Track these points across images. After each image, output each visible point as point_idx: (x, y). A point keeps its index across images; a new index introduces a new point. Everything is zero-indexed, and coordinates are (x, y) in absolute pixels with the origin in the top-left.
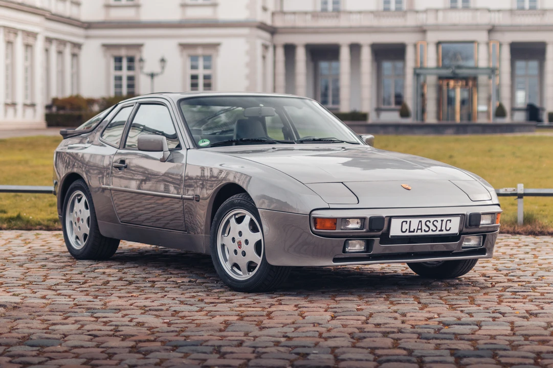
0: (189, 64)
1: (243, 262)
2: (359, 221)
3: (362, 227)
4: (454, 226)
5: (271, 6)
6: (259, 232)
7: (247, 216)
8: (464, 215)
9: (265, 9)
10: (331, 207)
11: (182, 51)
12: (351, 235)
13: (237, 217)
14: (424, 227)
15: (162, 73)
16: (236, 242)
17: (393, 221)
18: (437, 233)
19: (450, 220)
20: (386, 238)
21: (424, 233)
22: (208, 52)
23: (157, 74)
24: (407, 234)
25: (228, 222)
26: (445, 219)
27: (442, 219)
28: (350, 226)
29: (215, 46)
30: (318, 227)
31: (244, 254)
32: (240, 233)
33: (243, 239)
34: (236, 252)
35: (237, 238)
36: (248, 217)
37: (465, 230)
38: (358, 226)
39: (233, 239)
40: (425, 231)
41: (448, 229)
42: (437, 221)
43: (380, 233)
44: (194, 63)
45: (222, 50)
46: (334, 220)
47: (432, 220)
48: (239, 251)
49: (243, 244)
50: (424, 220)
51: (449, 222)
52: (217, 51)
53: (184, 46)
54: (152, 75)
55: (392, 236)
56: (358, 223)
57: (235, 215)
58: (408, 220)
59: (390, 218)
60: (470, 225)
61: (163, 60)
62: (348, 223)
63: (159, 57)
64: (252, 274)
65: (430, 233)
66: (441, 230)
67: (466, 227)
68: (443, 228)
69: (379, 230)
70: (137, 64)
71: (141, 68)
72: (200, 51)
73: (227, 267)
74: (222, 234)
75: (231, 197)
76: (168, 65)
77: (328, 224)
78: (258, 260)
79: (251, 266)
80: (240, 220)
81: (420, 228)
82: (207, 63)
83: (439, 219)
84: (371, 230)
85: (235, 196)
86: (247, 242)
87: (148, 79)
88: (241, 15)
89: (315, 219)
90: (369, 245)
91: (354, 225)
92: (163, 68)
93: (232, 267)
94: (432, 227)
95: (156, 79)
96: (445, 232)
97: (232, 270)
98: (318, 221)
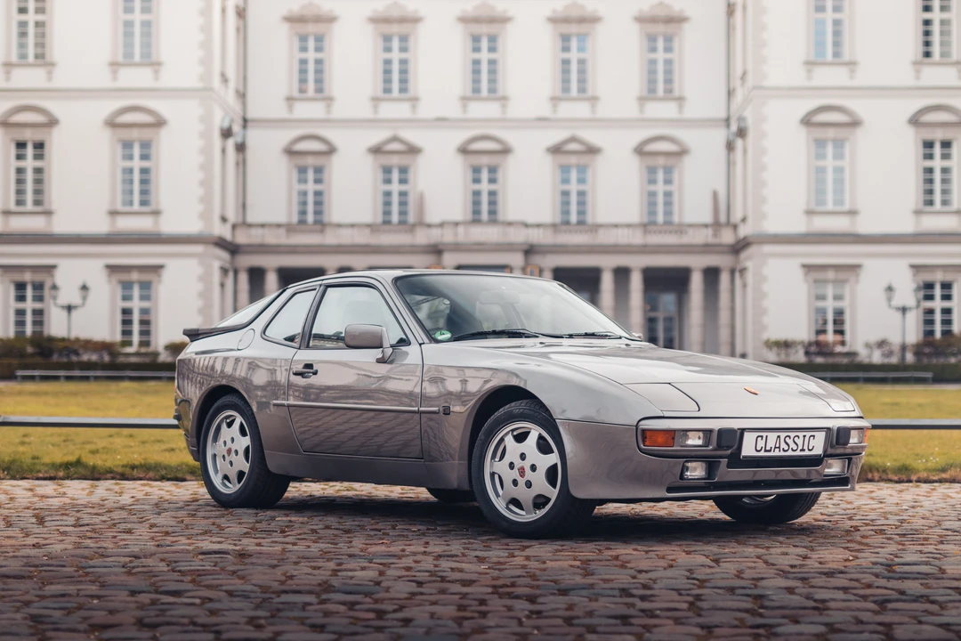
0: (119, 292)
1: (526, 496)
2: (701, 434)
3: (706, 444)
4: (817, 446)
5: (232, 216)
6: (553, 452)
7: (532, 431)
8: (829, 429)
9: (224, 220)
10: (666, 415)
11: (109, 276)
12: (693, 454)
13: (515, 433)
14: (783, 446)
15: (83, 304)
16: (516, 469)
17: (746, 435)
18: (798, 453)
20: (736, 460)
21: (782, 453)
22: (146, 277)
23: (76, 307)
24: (762, 453)
25: (502, 440)
26: (808, 434)
27: (805, 434)
28: (690, 442)
29: (157, 269)
30: (647, 443)
31: (529, 484)
32: (523, 457)
33: (527, 464)
34: (515, 483)
35: (518, 463)
36: (535, 433)
37: (830, 451)
38: (700, 442)
39: (512, 466)
40: (784, 450)
42: (798, 437)
43: (729, 452)
44: (127, 293)
45: (166, 275)
46: (671, 434)
47: (792, 434)
48: (521, 482)
49: (528, 470)
50: (783, 435)
51: (812, 438)
52: (159, 276)
53: (113, 269)
54: (69, 308)
55: (744, 457)
56: (699, 438)
57: (513, 431)
58: (764, 434)
59: (743, 431)
60: (837, 443)
61: (84, 288)
62: (687, 437)
63: (80, 283)
64: (540, 513)
65: (790, 453)
66: (803, 450)
67: (832, 447)
68: (806, 448)
69: (729, 447)
70: (47, 292)
71: (55, 298)
72: (135, 276)
73: (500, 505)
74: (492, 459)
75: (508, 406)
76: (92, 295)
77: (660, 439)
78: (553, 493)
79: (540, 501)
80: (521, 438)
81: (777, 446)
82: (145, 293)
83: (801, 434)
84: (719, 446)
85: (513, 404)
86: (533, 468)
87: (64, 313)
88: (193, 226)
89: (644, 431)
90: (711, 468)
91: (694, 441)
92: (84, 298)
93: (507, 505)
94: (793, 446)
95: (74, 313)
96: (807, 453)
97: (507, 508)
98: (648, 434)
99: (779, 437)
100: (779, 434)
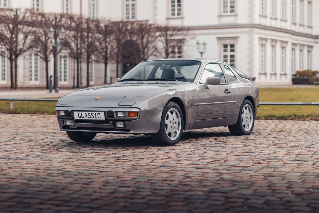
14: (88, 116)
18: (94, 119)
19: (100, 114)
21: (88, 119)
24: (81, 118)
27: (95, 113)
41: (99, 117)
50: (87, 113)
58: (80, 112)
65: (91, 119)
66: (96, 118)
68: (97, 117)
81: (86, 116)
83: (94, 113)
94: (91, 116)
96: (98, 119)
99: (86, 113)
100: (86, 112)
